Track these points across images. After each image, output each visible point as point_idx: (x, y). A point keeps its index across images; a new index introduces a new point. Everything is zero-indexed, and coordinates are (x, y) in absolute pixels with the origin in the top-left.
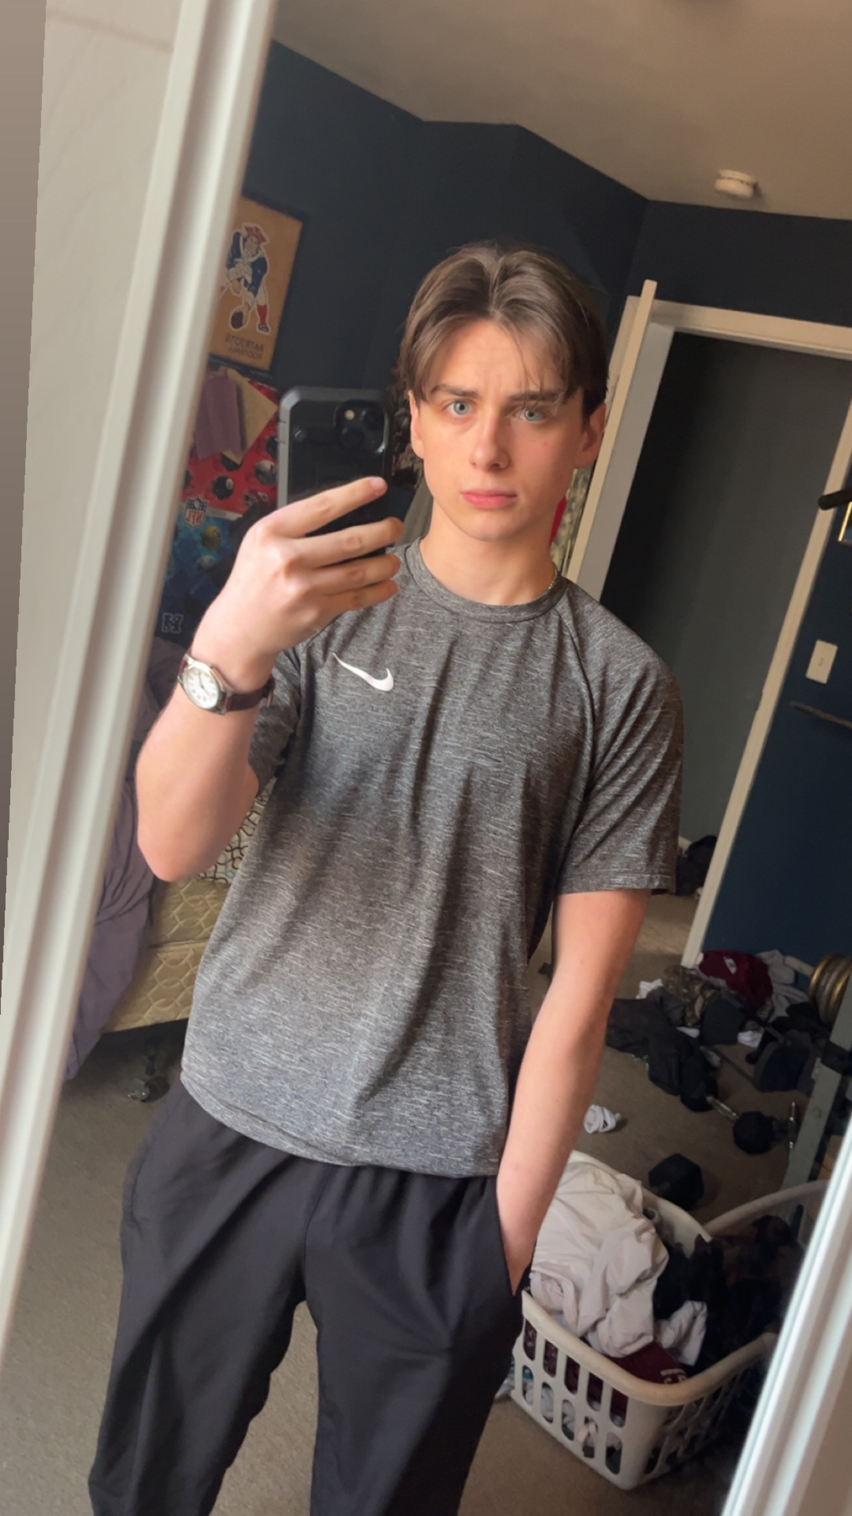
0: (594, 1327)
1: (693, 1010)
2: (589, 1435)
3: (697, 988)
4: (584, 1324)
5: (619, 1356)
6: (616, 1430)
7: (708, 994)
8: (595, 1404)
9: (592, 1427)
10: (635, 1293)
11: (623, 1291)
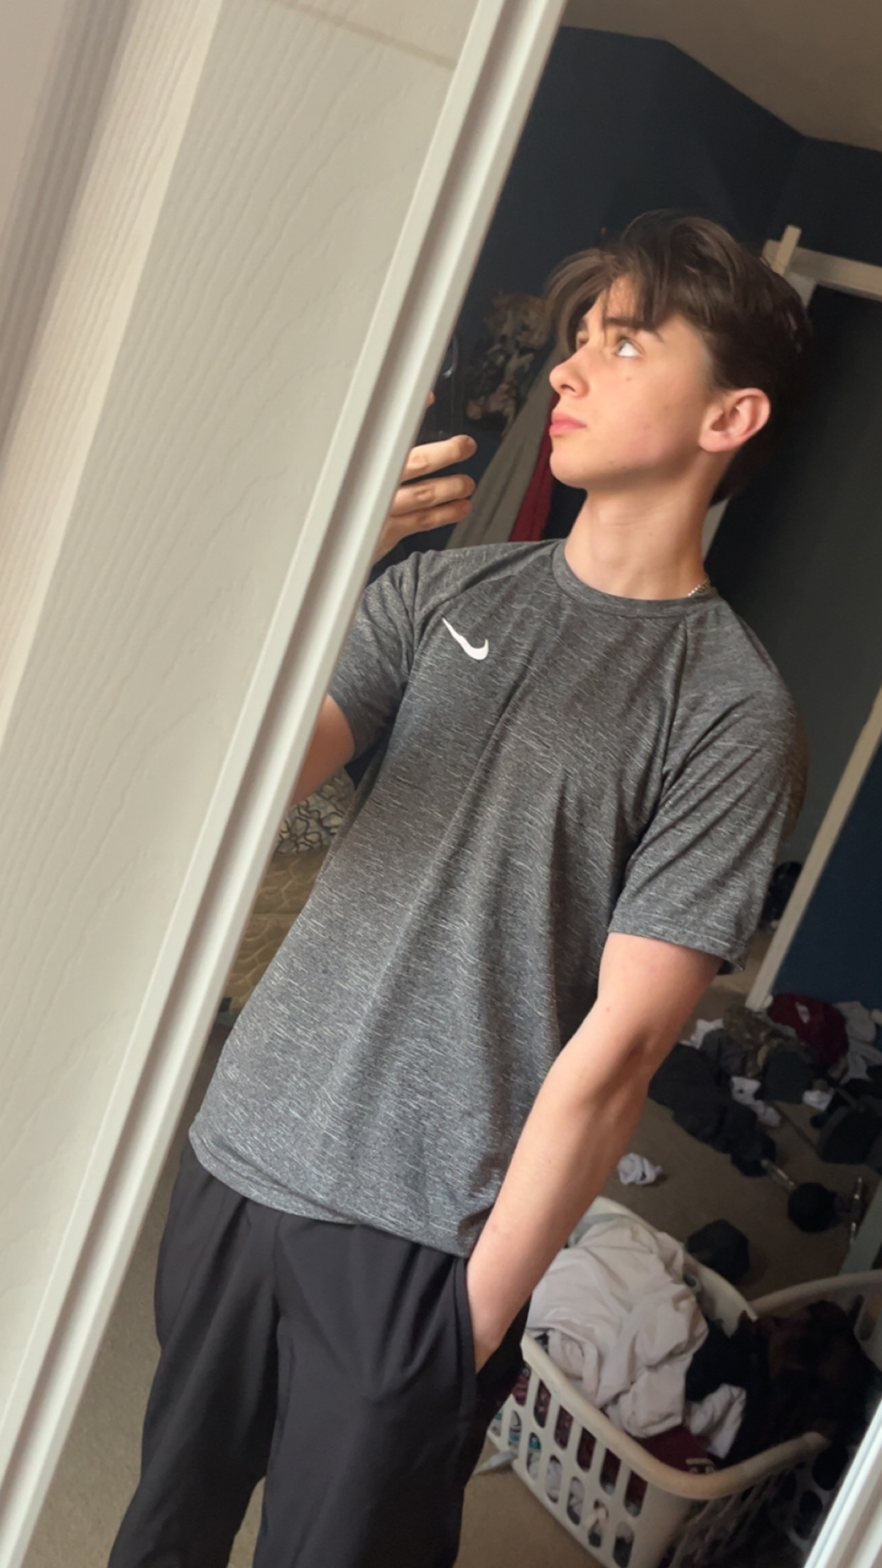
0: (616, 1399)
1: (755, 1058)
2: (597, 1522)
3: (763, 1035)
4: (605, 1394)
5: (641, 1435)
6: (630, 1519)
7: (775, 1042)
8: (609, 1487)
9: (601, 1513)
10: (666, 1367)
11: (653, 1363)
